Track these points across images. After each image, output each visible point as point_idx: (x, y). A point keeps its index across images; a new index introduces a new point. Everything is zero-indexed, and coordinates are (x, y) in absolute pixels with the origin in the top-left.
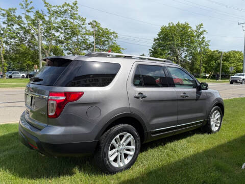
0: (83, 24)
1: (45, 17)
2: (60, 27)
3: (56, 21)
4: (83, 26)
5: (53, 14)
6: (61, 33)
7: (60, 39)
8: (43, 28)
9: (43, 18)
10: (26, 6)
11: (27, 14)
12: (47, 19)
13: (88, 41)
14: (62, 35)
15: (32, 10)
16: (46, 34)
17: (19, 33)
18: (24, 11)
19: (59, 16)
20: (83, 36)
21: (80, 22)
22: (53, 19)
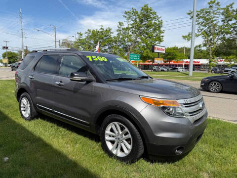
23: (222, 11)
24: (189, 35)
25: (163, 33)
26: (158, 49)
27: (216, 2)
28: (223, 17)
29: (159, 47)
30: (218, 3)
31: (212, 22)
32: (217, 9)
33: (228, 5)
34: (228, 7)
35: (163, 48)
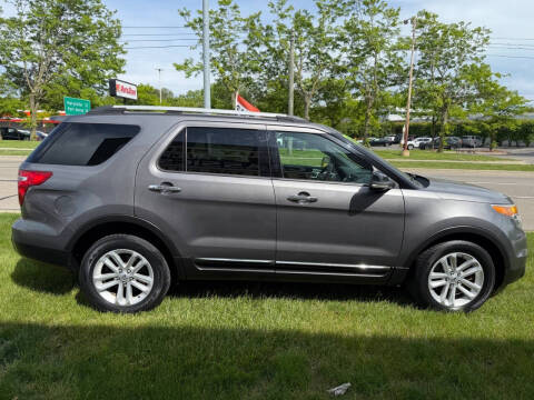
0: (394, 25)
1: (312, 21)
2: (341, 38)
3: (334, 25)
4: (392, 28)
5: (327, 13)
6: (344, 50)
7: (340, 64)
8: (307, 44)
9: (310, 25)
10: (279, 6)
11: (281, 22)
12: (316, 24)
13: (402, 64)
14: (345, 55)
15: (290, 13)
16: (312, 57)
17: (267, 61)
18: (276, 17)
19: (340, 15)
20: (392, 53)
21: (385, 21)
22: (326, 23)
23: (243, 24)
24: (186, 64)
25: (124, 53)
26: (123, 90)
27: (232, 5)
28: (244, 36)
29: (126, 86)
30: (235, 7)
31: (227, 42)
32: (233, 18)
33: (253, 14)
34: (252, 18)
35: (134, 88)
